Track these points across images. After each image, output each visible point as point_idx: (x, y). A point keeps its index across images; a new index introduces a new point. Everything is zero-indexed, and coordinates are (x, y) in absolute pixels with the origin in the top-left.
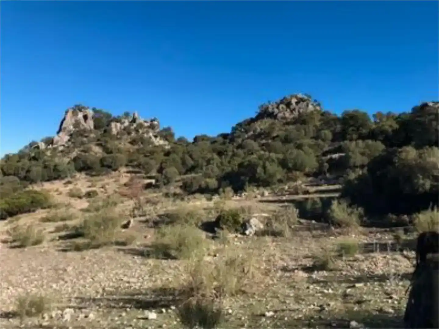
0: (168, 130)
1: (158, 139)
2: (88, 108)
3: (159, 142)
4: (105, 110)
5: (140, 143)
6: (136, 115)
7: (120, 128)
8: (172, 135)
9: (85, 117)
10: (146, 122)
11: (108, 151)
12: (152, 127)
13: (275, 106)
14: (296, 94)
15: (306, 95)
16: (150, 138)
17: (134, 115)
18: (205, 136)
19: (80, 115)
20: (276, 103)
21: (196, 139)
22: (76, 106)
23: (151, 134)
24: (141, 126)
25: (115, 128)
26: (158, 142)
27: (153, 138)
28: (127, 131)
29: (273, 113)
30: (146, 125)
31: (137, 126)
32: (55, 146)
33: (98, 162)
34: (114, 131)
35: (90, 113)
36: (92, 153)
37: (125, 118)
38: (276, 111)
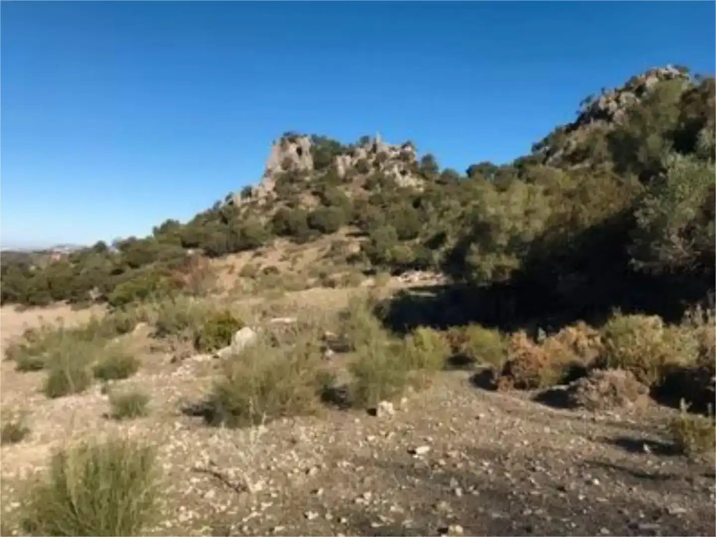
0: (428, 159)
1: (407, 178)
2: (305, 135)
3: (410, 181)
4: (330, 137)
5: (378, 186)
6: (378, 141)
7: (351, 163)
8: (434, 169)
9: (299, 151)
10: (393, 149)
11: (325, 202)
12: (404, 157)
13: (613, 95)
14: (655, 68)
15: (676, 67)
16: (394, 175)
17: (375, 140)
18: (487, 164)
19: (293, 148)
20: (616, 90)
21: (470, 172)
22: (287, 134)
23: (396, 170)
24: (383, 157)
25: (343, 164)
26: (408, 181)
27: (399, 176)
28: (361, 168)
29: (607, 109)
30: (393, 154)
31: (377, 158)
32: (254, 199)
33: (305, 221)
34: (341, 170)
35: (306, 143)
36: (302, 207)
37: (362, 147)
38: (613, 105)
